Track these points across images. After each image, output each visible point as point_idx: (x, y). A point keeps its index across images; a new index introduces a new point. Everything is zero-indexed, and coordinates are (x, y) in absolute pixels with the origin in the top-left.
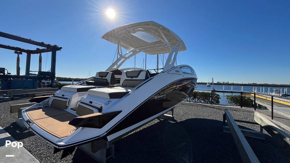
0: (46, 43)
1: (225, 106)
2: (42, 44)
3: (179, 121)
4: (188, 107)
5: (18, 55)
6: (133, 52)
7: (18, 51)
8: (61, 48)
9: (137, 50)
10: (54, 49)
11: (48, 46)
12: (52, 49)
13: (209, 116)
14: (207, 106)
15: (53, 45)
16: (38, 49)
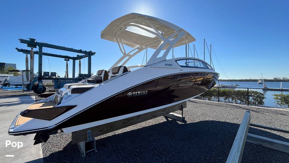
0: (83, 50)
1: (269, 108)
2: (80, 51)
3: (189, 122)
4: (212, 107)
5: (67, 62)
6: (139, 49)
7: (67, 58)
8: (95, 53)
9: (143, 46)
10: (89, 54)
11: (85, 52)
12: (88, 54)
13: (234, 118)
14: (240, 107)
15: (89, 51)
16: (78, 56)
